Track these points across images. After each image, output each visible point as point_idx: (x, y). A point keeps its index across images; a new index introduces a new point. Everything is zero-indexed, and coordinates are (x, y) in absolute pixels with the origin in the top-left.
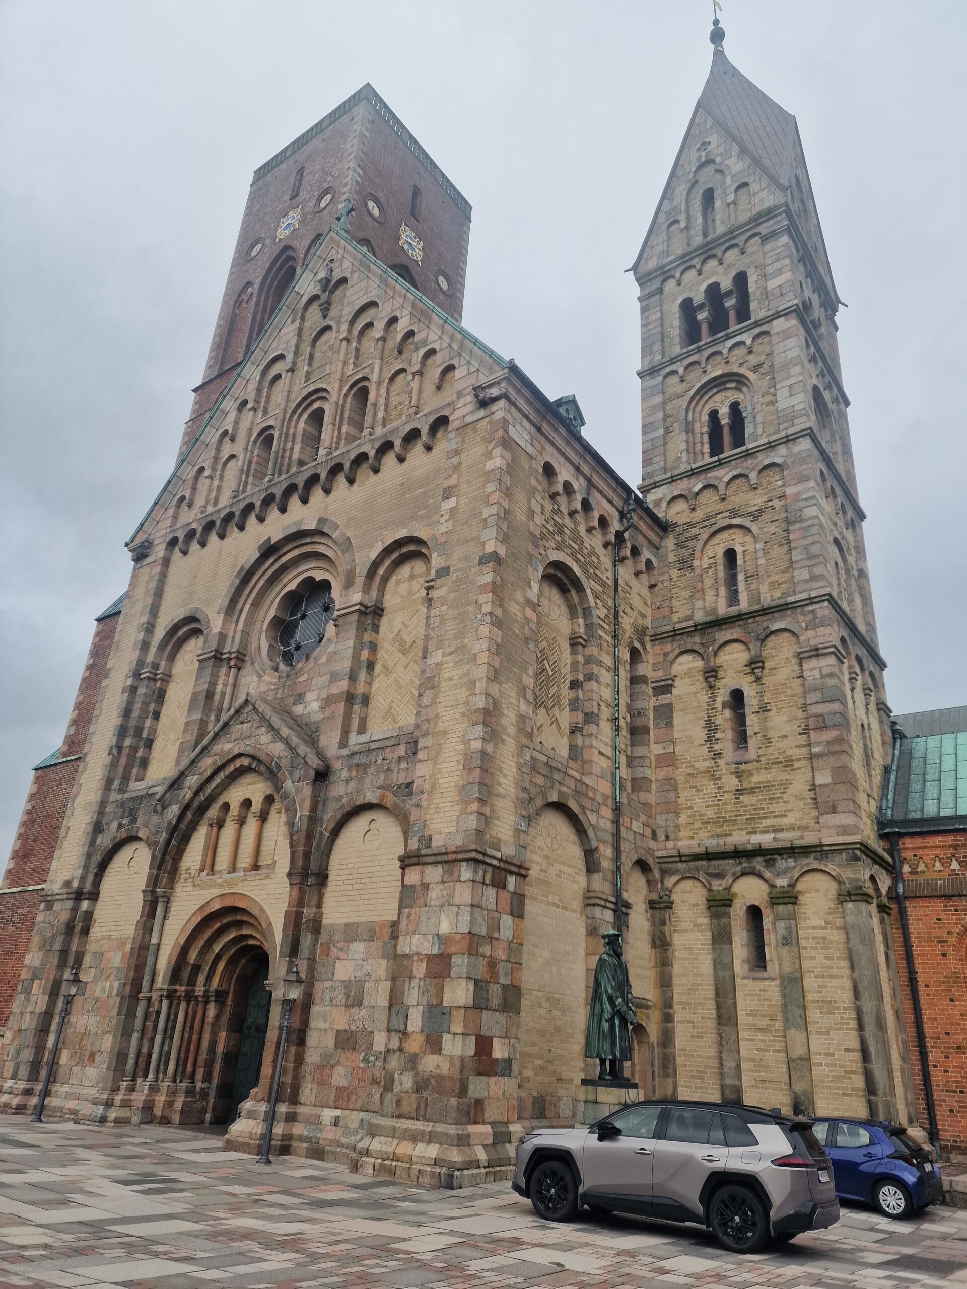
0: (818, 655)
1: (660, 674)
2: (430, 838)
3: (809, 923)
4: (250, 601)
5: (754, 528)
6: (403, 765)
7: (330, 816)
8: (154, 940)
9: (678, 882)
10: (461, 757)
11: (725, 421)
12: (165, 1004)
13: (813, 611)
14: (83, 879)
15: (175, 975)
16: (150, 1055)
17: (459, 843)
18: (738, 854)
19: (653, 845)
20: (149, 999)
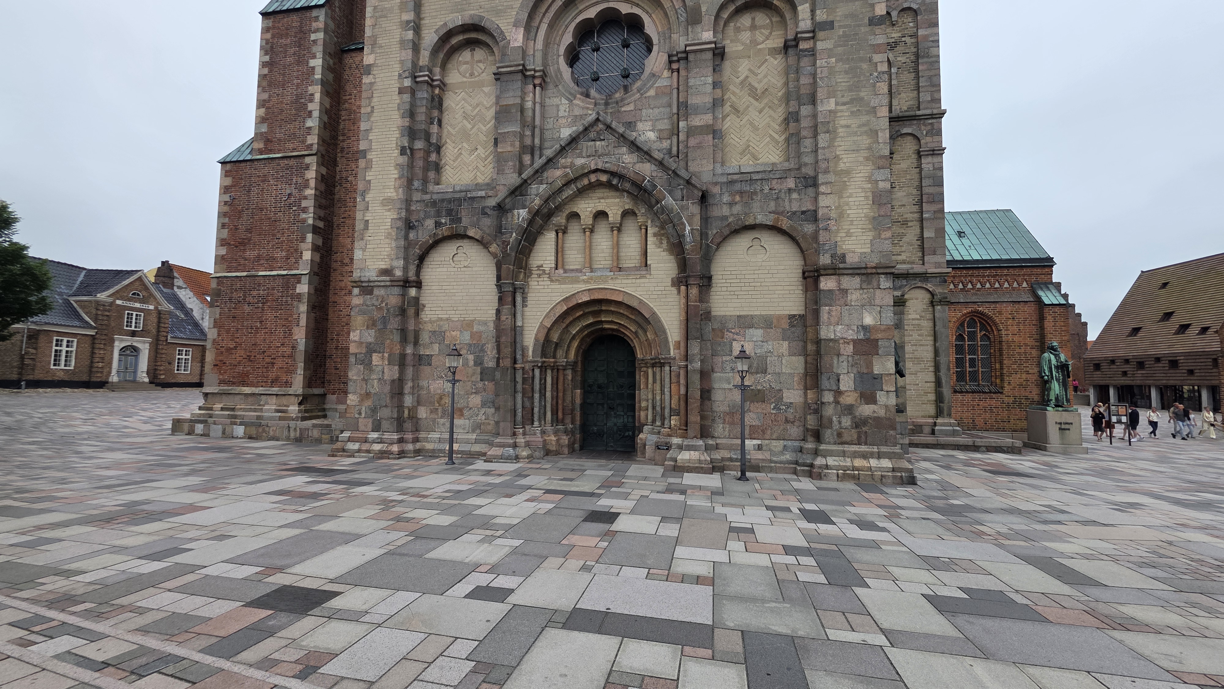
0: (933, 154)
2: (844, 256)
6: (795, 196)
7: (715, 232)
8: (519, 323)
10: (870, 194)
12: (537, 372)
13: (931, 123)
14: (405, 269)
15: (542, 350)
16: (532, 410)
17: (876, 261)
20: (523, 368)
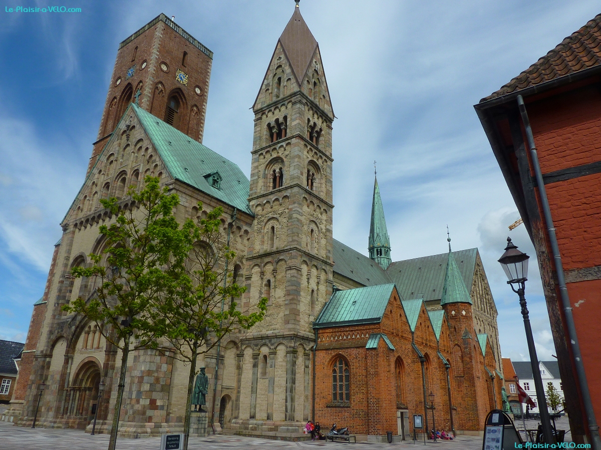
0: (291, 269)
1: (247, 273)
3: (279, 360)
4: (100, 251)
5: (280, 219)
8: (68, 371)
9: (246, 348)
11: (277, 175)
12: (72, 392)
13: (291, 253)
14: (46, 350)
15: (75, 381)
16: (68, 408)
18: (262, 338)
19: (239, 335)
20: (67, 390)
